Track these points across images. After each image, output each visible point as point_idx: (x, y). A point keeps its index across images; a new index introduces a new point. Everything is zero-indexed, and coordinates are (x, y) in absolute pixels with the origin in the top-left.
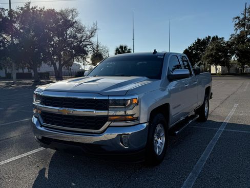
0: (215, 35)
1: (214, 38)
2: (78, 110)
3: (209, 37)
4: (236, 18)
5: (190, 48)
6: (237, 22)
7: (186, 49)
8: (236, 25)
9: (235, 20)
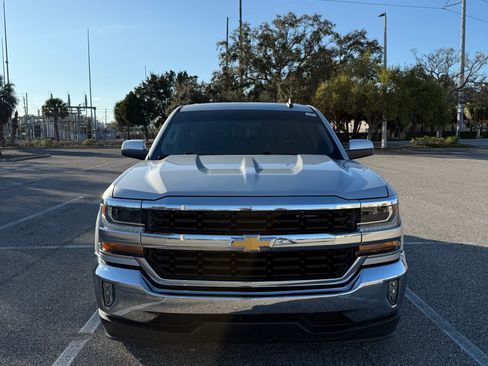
0: (182, 70)
1: (180, 75)
2: (294, 238)
3: (172, 73)
4: (222, 44)
5: (138, 90)
6: (224, 50)
7: (131, 93)
8: (223, 55)
9: (220, 47)
